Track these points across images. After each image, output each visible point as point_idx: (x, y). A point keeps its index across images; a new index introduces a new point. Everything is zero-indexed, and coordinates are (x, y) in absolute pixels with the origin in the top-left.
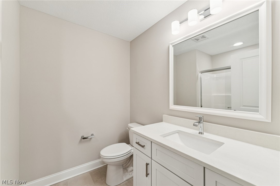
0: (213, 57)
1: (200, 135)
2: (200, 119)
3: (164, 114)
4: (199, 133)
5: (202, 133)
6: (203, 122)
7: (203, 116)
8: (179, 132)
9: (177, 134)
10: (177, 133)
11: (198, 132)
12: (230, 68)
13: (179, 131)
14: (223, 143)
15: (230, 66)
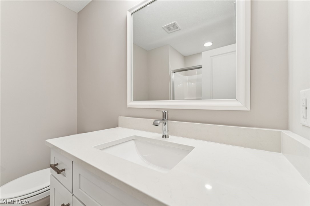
0: (185, 58)
1: (164, 139)
2: (164, 115)
3: (120, 116)
4: (163, 137)
5: (167, 136)
6: (168, 120)
7: (168, 111)
8: (135, 139)
9: (133, 142)
10: (133, 140)
11: (162, 135)
12: (201, 68)
13: (136, 136)
14: (193, 148)
15: (201, 65)
